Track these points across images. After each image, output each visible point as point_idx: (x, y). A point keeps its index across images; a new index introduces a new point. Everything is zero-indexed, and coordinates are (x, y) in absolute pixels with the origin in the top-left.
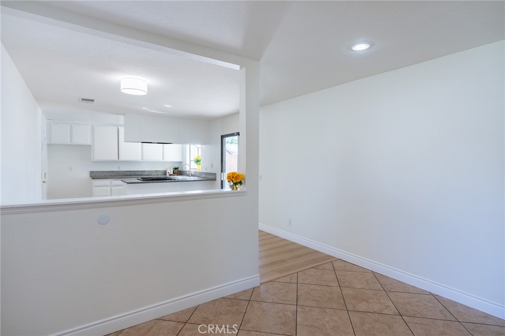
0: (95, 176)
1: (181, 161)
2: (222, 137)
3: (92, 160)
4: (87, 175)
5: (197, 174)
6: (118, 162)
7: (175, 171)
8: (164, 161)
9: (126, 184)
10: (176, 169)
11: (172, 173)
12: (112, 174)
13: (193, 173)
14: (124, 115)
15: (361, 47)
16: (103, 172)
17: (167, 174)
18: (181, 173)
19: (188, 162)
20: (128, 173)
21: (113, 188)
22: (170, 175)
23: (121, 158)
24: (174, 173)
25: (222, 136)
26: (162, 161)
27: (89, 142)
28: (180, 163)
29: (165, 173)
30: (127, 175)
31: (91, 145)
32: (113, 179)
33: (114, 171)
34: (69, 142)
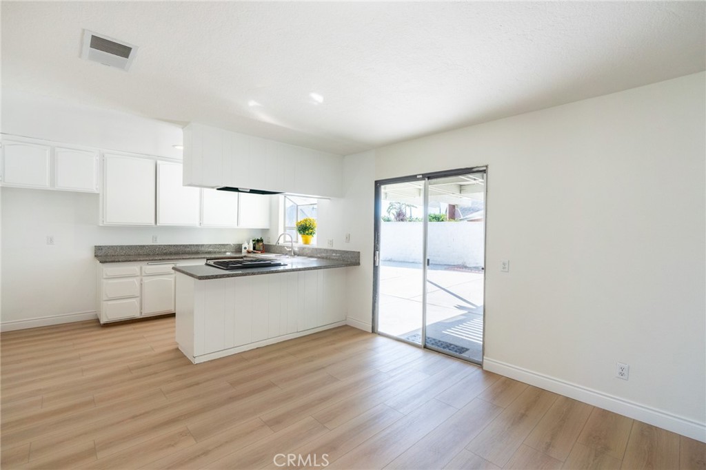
0: (106, 255)
1: (268, 228)
2: (378, 184)
3: (101, 225)
4: (88, 254)
5: (307, 251)
6: (156, 227)
7: (257, 246)
8: (240, 227)
9: (197, 280)
10: (258, 241)
11: (251, 249)
12: (141, 252)
16: (122, 247)
17: (244, 251)
18: (267, 249)
19: (281, 231)
20: (172, 250)
21: (146, 280)
22: (249, 252)
23: (162, 221)
24: (254, 248)
25: (376, 182)
26: (236, 226)
27: (92, 186)
28: (265, 231)
29: (239, 248)
30: (171, 254)
31: (98, 194)
32: (146, 262)
33: (144, 246)
34: (47, 185)
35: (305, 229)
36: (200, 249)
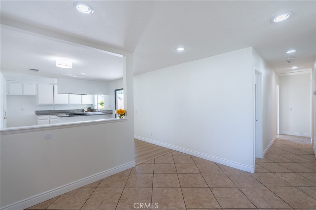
0: (39, 113)
1: (93, 104)
2: (116, 91)
3: (37, 104)
4: (34, 113)
5: (102, 111)
6: (54, 105)
7: (89, 110)
8: (82, 104)
9: (59, 117)
10: (89, 108)
11: (87, 111)
12: (50, 112)
13: (99, 110)
14: (57, 78)
15: (180, 49)
16: (44, 111)
17: (84, 111)
18: (92, 110)
19: (96, 104)
20: (60, 111)
21: (51, 120)
22: (86, 112)
23: (56, 103)
24: (88, 110)
25: (115, 90)
26: (81, 104)
27: (35, 94)
29: (83, 111)
30: (60, 113)
31: (36, 96)
32: (51, 115)
33: (51, 111)
34: (21, 94)
35: (102, 104)
36: (69, 111)
